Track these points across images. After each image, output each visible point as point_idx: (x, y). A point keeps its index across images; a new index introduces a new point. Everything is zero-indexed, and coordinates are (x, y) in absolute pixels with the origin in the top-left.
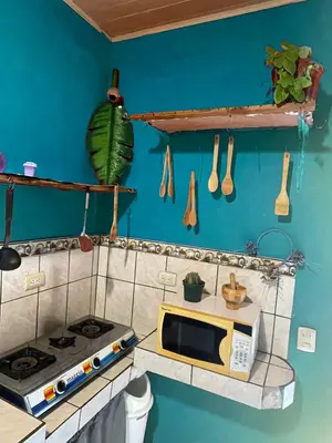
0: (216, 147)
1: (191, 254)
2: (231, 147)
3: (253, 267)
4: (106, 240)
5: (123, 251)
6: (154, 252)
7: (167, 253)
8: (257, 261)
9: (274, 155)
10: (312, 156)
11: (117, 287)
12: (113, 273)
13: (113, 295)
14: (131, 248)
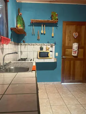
0: (42, 26)
1: (38, 44)
2: (45, 26)
3: (49, 45)
4: (20, 44)
5: (24, 46)
6: (31, 45)
7: (34, 45)
8: (49, 44)
9: (51, 27)
10: (56, 27)
11: (23, 53)
12: (22, 50)
13: (23, 55)
14: (26, 45)
